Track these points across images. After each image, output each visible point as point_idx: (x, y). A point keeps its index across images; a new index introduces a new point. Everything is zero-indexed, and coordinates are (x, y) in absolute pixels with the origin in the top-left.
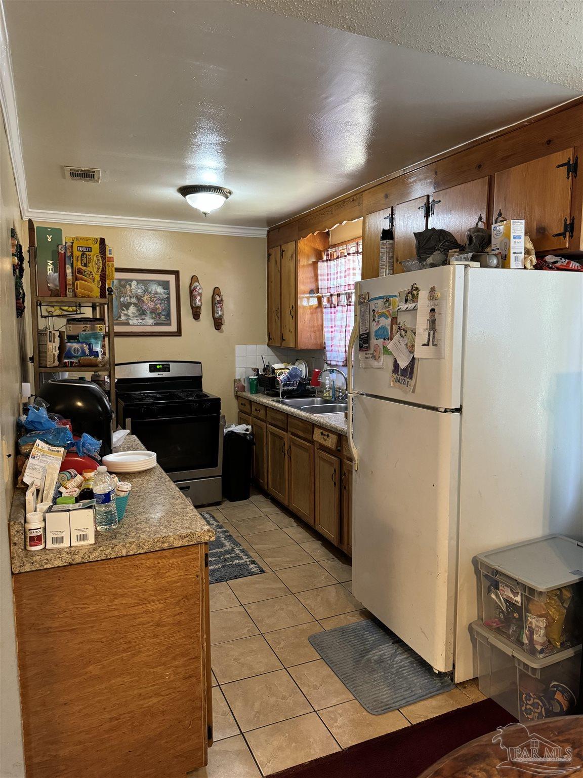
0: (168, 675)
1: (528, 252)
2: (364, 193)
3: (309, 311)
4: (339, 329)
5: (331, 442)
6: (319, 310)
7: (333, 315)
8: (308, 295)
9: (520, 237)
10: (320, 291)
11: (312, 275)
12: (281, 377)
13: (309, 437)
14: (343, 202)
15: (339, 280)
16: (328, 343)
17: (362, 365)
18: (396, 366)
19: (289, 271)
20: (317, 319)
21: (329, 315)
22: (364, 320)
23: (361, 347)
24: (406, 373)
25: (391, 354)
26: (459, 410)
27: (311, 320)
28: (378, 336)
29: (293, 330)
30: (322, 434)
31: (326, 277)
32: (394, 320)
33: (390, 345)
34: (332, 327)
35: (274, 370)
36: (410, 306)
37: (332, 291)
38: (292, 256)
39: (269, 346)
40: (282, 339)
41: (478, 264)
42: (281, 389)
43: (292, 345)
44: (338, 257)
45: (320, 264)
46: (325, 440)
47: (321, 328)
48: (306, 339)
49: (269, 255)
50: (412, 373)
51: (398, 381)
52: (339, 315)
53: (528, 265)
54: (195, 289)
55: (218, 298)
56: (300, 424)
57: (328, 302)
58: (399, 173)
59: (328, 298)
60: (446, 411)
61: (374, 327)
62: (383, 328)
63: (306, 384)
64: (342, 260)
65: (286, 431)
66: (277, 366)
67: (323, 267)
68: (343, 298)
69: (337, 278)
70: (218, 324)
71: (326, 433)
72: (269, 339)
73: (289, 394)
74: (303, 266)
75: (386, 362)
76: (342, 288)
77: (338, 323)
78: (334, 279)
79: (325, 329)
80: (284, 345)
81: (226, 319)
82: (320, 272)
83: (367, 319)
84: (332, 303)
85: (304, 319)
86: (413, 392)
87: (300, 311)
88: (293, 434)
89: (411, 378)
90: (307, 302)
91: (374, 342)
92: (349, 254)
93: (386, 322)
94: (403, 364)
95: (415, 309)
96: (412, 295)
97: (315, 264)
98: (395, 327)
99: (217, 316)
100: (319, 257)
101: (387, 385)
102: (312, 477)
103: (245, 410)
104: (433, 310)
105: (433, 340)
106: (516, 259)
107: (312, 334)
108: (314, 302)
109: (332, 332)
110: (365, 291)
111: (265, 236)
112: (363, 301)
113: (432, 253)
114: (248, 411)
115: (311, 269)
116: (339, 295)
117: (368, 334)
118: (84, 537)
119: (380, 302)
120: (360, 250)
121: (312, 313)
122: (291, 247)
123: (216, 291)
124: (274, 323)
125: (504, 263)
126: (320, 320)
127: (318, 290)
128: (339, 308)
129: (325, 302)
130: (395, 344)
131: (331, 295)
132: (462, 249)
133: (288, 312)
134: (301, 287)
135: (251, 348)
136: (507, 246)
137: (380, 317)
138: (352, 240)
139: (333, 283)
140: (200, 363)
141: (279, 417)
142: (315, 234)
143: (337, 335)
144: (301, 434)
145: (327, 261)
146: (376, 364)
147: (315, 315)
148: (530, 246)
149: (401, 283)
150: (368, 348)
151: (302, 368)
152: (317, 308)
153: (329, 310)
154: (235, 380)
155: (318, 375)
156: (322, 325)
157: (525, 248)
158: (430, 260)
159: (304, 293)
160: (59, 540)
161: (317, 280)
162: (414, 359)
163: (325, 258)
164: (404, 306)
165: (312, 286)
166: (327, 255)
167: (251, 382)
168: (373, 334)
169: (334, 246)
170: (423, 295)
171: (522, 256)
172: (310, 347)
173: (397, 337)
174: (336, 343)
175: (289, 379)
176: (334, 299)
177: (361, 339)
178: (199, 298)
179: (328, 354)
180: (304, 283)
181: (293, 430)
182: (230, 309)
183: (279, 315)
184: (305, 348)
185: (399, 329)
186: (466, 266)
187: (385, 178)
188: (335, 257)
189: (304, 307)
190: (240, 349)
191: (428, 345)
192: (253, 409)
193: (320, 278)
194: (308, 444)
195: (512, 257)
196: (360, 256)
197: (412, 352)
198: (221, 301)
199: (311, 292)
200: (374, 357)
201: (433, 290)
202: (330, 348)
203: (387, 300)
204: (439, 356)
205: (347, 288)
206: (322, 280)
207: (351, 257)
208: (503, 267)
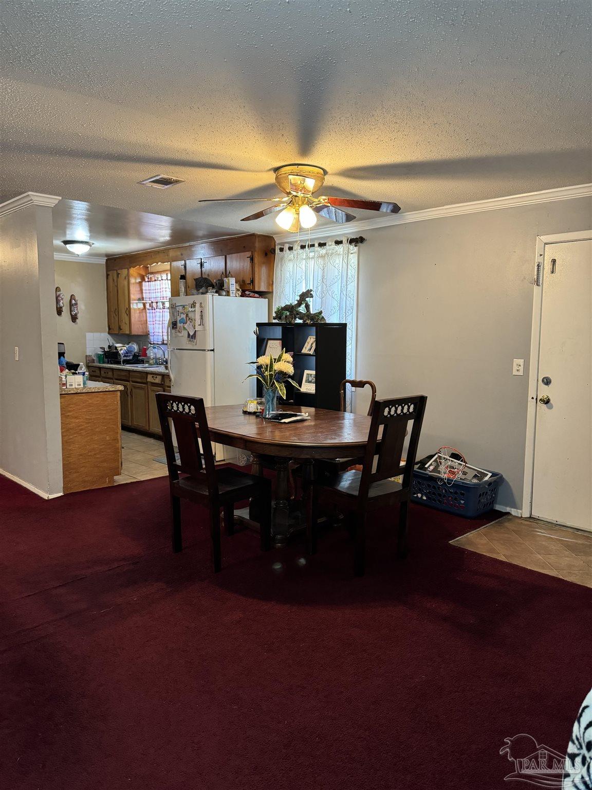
0: (108, 438)
1: (238, 290)
2: (170, 250)
3: (138, 312)
4: (158, 322)
5: (158, 380)
6: (144, 311)
7: (154, 314)
8: (137, 302)
9: (233, 284)
10: (144, 299)
11: (139, 289)
12: (122, 352)
13: (145, 381)
14: (158, 252)
15: (157, 293)
16: (151, 331)
17: (174, 335)
18: (189, 334)
19: (124, 286)
20: (143, 317)
21: (151, 314)
22: (174, 315)
23: (173, 327)
24: (192, 337)
25: (186, 330)
26: (213, 350)
27: (139, 317)
28: (180, 323)
29: (128, 323)
30: (153, 377)
31: (148, 291)
32: (187, 315)
33: (186, 326)
34: (153, 321)
35: (116, 348)
36: (193, 309)
37: (152, 300)
38: (125, 278)
39: (109, 333)
40: (120, 329)
41: (218, 294)
42: (123, 358)
43: (127, 332)
44: (155, 280)
45: (144, 283)
46: (155, 380)
47: (146, 322)
48: (136, 329)
49: (108, 275)
50: (195, 337)
51: (190, 341)
52: (158, 314)
53: (237, 295)
54: (59, 296)
55: (73, 302)
56: (138, 375)
57: (150, 306)
58: (188, 244)
59: (150, 304)
60: (208, 350)
61: (179, 319)
62: (183, 318)
63: (138, 356)
64: (158, 282)
65: (129, 381)
66: (117, 345)
67: (145, 285)
68: (160, 305)
69: (155, 292)
70: (74, 318)
71: (155, 376)
72: (109, 329)
73: (127, 362)
74: (133, 284)
75: (185, 333)
76: (159, 299)
77: (157, 319)
78: (153, 293)
79: (148, 323)
80: (121, 332)
81: (79, 316)
82: (144, 288)
83: (175, 315)
84: (152, 307)
85: (135, 317)
86: (196, 344)
87: (132, 311)
88: (133, 382)
89: (195, 339)
90: (136, 306)
91: (179, 325)
92: (162, 279)
93: (184, 316)
94: (191, 334)
95: (195, 311)
96: (193, 305)
97: (140, 283)
98: (188, 318)
99: (73, 313)
100: (143, 279)
101: (185, 343)
102: (147, 403)
103: (96, 374)
104: (201, 311)
105: (202, 324)
106: (232, 293)
107: (141, 326)
108: (141, 306)
109: (153, 324)
110: (174, 302)
111: (105, 263)
112: (173, 307)
113: (201, 288)
114: (99, 375)
115: (138, 286)
116: (157, 303)
117: (176, 322)
118: (80, 385)
119: (181, 307)
120: (169, 278)
121: (140, 313)
122: (125, 272)
123: (72, 297)
124: (113, 318)
125: (228, 294)
126: (145, 317)
127: (143, 299)
128: (158, 310)
129: (148, 306)
130: (188, 325)
131: (152, 302)
132: (213, 287)
133: (123, 311)
134: (132, 296)
135: (97, 335)
136: (229, 288)
137: (181, 314)
138: (164, 271)
139: (153, 295)
140: (63, 344)
141: (123, 374)
142: (141, 267)
143: (157, 326)
144: (139, 380)
145: (148, 281)
146: (180, 335)
147: (141, 314)
148: (238, 288)
149: (189, 299)
150: (176, 328)
151: (135, 347)
152: (143, 309)
153: (151, 311)
154: (86, 356)
155: (145, 350)
156: (146, 321)
157: (236, 289)
158: (201, 291)
159: (135, 300)
160: (71, 385)
161: (142, 293)
162: (195, 331)
163: (147, 280)
164: (190, 309)
165: (139, 296)
166: (148, 278)
167: (99, 356)
168: (178, 322)
169: (152, 273)
170: (198, 305)
171: (235, 292)
172: (140, 334)
173: (189, 322)
174: (157, 330)
175: (127, 353)
176: (154, 305)
177: (173, 324)
178: (62, 301)
179: (151, 338)
180: (134, 294)
181: (134, 380)
182: (81, 308)
183: (117, 314)
184: (136, 334)
185: (189, 319)
186: (213, 295)
187: (181, 245)
188: (153, 280)
189: (135, 309)
190: (89, 336)
191: (200, 325)
192: (102, 372)
193: (144, 291)
194: (144, 385)
195: (231, 292)
196: (169, 282)
197: (195, 328)
198: (76, 304)
199: (139, 299)
200: (179, 332)
201: (201, 303)
202: (152, 334)
203: (184, 306)
204: (205, 330)
205: (162, 298)
206: (146, 293)
207: (164, 281)
208: (228, 296)
